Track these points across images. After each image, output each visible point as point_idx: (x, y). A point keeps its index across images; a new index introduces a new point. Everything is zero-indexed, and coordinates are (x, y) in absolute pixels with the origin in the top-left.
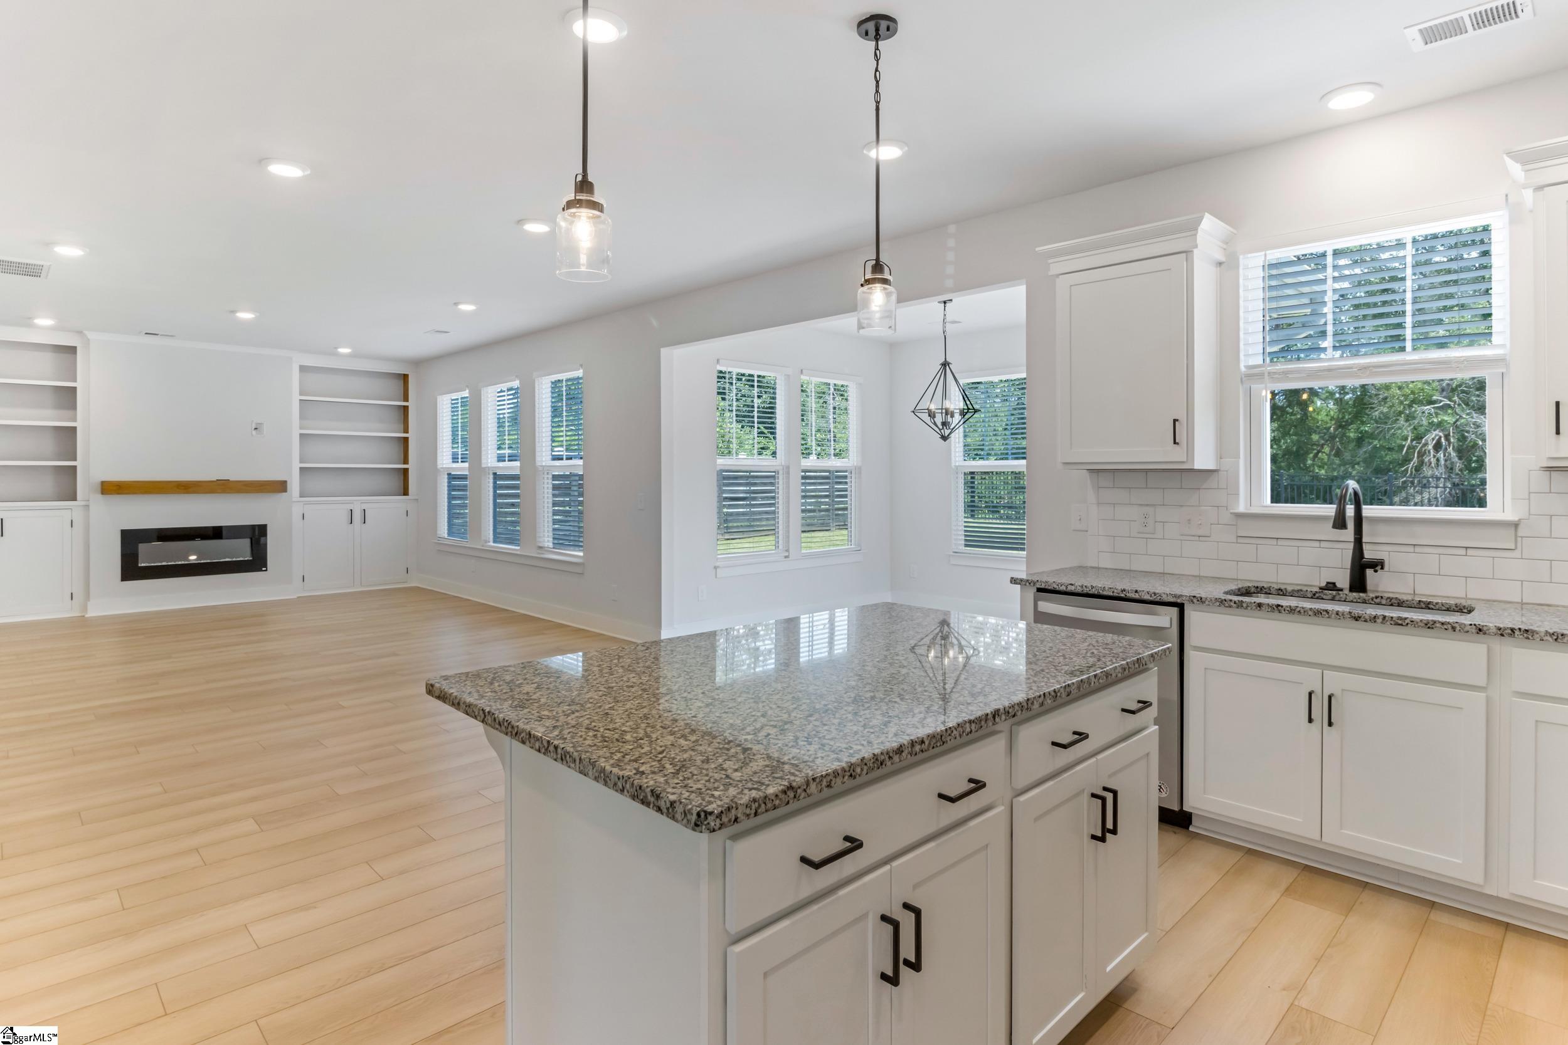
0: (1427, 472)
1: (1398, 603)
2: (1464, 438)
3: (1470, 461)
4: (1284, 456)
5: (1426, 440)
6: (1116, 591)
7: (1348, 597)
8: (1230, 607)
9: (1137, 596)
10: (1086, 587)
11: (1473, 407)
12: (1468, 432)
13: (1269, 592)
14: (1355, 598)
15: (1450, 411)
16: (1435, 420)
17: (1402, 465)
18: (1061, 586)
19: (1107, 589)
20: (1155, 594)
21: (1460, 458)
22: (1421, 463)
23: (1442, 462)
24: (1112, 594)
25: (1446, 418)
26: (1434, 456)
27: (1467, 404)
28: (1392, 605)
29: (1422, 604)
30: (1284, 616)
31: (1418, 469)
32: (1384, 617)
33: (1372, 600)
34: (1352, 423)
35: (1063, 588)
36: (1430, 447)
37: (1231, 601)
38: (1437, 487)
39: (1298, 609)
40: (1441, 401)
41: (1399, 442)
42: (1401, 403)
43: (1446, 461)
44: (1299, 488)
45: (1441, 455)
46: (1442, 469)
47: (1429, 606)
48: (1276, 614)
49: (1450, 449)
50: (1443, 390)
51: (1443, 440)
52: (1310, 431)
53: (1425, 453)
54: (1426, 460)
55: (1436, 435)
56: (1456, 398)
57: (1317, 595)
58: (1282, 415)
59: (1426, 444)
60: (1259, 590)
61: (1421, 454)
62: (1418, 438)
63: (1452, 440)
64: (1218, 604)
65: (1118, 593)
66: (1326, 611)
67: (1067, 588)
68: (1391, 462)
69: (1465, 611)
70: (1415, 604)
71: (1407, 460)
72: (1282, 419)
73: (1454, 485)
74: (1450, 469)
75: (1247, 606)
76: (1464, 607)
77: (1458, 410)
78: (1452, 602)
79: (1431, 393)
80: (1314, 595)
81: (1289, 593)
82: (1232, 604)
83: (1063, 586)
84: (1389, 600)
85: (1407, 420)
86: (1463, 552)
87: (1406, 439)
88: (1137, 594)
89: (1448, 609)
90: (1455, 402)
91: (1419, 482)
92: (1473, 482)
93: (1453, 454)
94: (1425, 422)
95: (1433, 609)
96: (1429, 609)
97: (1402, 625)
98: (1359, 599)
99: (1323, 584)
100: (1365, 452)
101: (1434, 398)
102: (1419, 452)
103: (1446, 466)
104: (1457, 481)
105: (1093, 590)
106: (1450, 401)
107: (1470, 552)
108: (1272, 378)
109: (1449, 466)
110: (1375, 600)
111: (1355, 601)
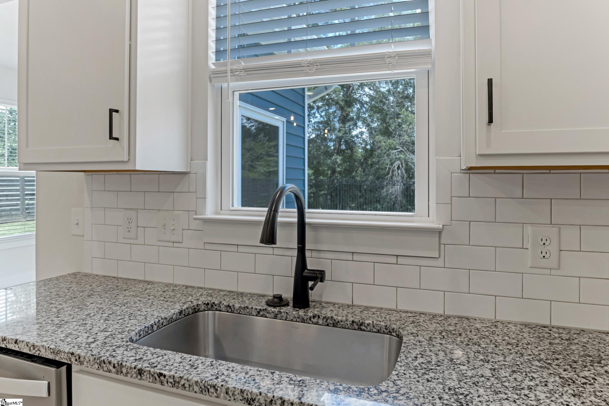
0: (395, 178)
1: (333, 323)
2: (408, 164)
3: (409, 174)
4: (344, 171)
5: (395, 165)
7: (288, 316)
11: (410, 152)
12: (409, 162)
13: (219, 308)
14: (295, 317)
15: (403, 153)
16: (398, 157)
17: (386, 176)
21: (406, 173)
22: (393, 175)
23: (400, 174)
25: (401, 156)
26: (397, 172)
27: (408, 151)
28: (328, 325)
29: (355, 325)
31: (392, 177)
33: (310, 320)
34: (369, 158)
36: (396, 168)
38: (398, 185)
40: (400, 149)
41: (385, 166)
42: (385, 149)
43: (401, 174)
44: (350, 185)
45: (399, 171)
46: (400, 178)
47: (361, 327)
49: (403, 169)
50: (400, 144)
51: (400, 165)
52: (355, 161)
53: (394, 171)
54: (394, 174)
55: (398, 163)
56: (405, 148)
57: (261, 313)
58: (344, 154)
59: (394, 167)
60: (209, 306)
61: (393, 171)
62: (392, 164)
63: (403, 165)
68: (383, 175)
70: (349, 325)
71: (388, 174)
72: (344, 155)
73: (404, 184)
74: (403, 177)
77: (405, 153)
79: (396, 145)
80: (259, 313)
81: (237, 310)
82: (111, 368)
84: (325, 320)
85: (387, 156)
86: (394, 260)
87: (388, 165)
89: (378, 331)
90: (404, 149)
91: (392, 183)
92: (411, 183)
93: (404, 171)
94: (394, 157)
95: (364, 330)
96: (361, 330)
98: (298, 318)
100: (373, 170)
101: (397, 147)
102: (392, 170)
103: (401, 176)
104: (405, 182)
106: (403, 148)
107: (401, 260)
108: (235, 75)
109: (403, 176)
110: (312, 319)
111: (295, 320)
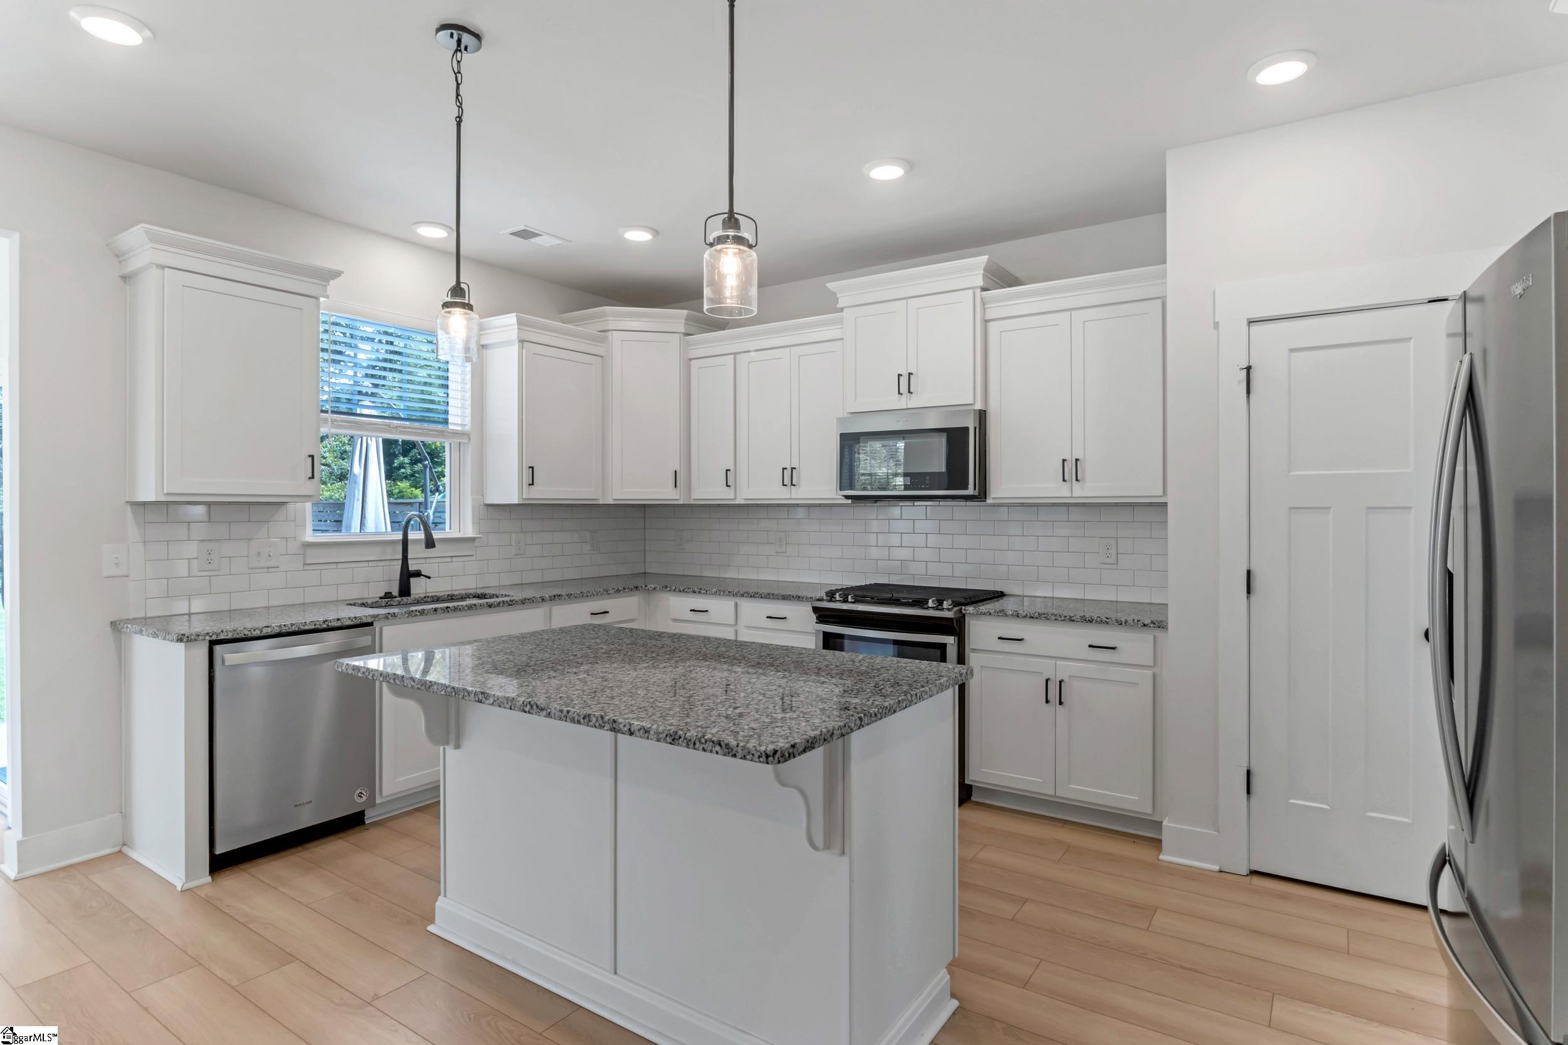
6: (318, 623)
8: (416, 615)
9: (339, 624)
10: (284, 625)
18: (255, 630)
19: (308, 623)
20: (355, 618)
24: (314, 627)
30: (452, 614)
32: (504, 602)
35: (257, 633)
37: (416, 611)
39: (459, 607)
48: (447, 615)
64: (407, 615)
65: (321, 625)
66: (475, 605)
67: (261, 631)
69: (471, 597)
75: (428, 613)
76: (471, 594)
78: (464, 592)
83: (257, 630)
86: (450, 560)
88: (339, 622)
97: (511, 605)
99: (382, 594)
105: (293, 627)
107: (453, 559)
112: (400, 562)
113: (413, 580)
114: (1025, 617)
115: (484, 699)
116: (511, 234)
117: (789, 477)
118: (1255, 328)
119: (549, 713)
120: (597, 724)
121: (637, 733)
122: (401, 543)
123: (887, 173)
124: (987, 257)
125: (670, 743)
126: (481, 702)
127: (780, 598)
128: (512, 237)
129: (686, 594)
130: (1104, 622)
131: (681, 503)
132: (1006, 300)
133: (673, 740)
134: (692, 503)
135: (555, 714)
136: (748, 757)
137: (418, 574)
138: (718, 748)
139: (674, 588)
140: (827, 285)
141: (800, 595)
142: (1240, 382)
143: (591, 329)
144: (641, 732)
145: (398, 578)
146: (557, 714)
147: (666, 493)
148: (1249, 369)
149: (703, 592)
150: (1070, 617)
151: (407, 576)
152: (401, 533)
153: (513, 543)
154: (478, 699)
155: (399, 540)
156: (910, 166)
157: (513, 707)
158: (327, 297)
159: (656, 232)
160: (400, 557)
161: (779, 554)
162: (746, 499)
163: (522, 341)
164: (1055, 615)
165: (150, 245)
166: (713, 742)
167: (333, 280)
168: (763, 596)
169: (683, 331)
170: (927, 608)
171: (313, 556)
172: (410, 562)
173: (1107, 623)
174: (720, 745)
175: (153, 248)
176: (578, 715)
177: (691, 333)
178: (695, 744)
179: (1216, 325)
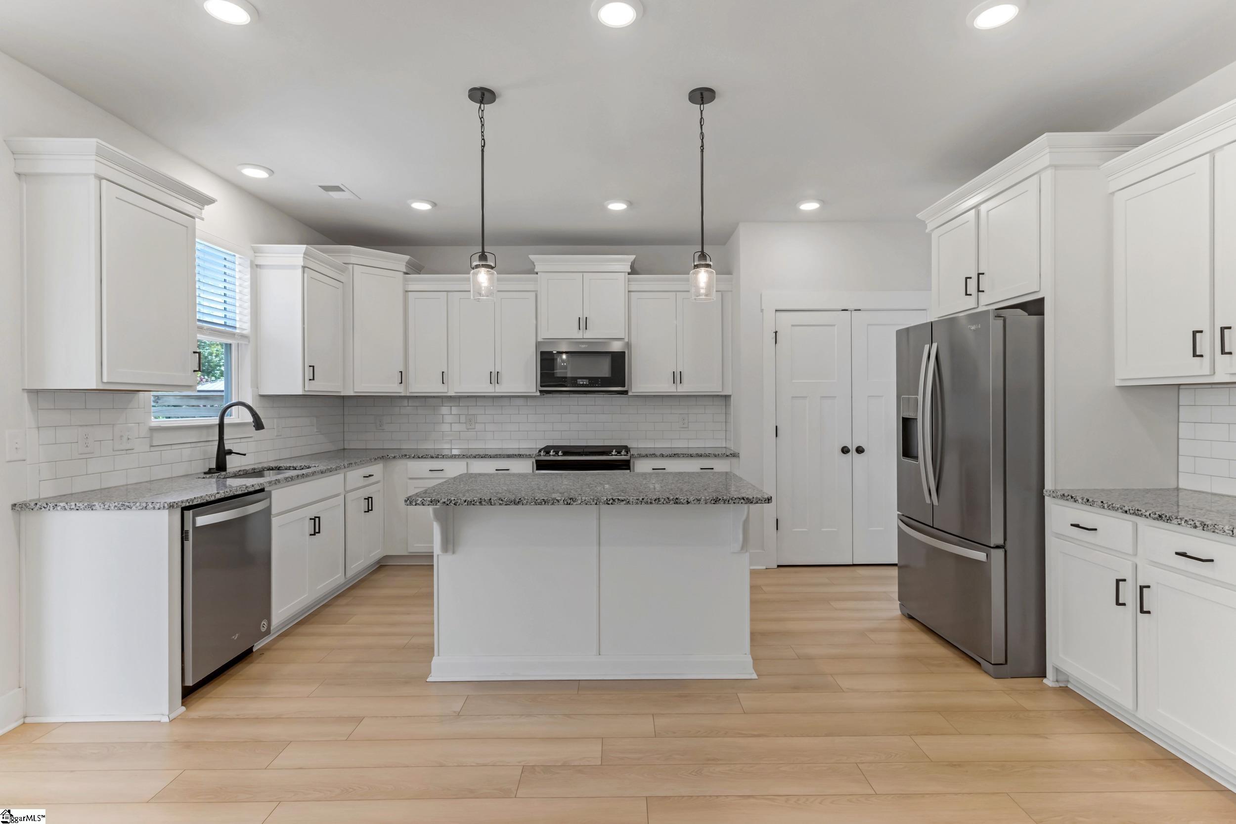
9: (253, 489)
32: (328, 469)
35: (213, 499)
37: (289, 477)
39: (308, 473)
64: (285, 481)
67: (215, 497)
75: (294, 478)
76: (265, 468)
83: (213, 496)
88: (253, 487)
97: (331, 471)
99: (207, 470)
105: (231, 493)
112: (217, 443)
113: (228, 457)
114: (667, 456)
115: (572, 502)
116: (320, 186)
117: (495, 377)
118: (778, 314)
119: (628, 502)
120: (665, 502)
121: (693, 502)
122: (218, 426)
123: (618, 206)
124: (635, 256)
125: (714, 503)
126: (570, 504)
127: (506, 456)
128: (319, 188)
129: (425, 459)
130: (707, 456)
131: (403, 395)
132: (644, 281)
133: (716, 502)
134: (408, 395)
135: (633, 502)
136: (759, 502)
137: (230, 452)
138: (742, 501)
139: (413, 455)
140: (530, 256)
141: (520, 453)
142: (772, 338)
143: (338, 260)
144: (695, 501)
145: (215, 456)
146: (634, 502)
147: (393, 387)
148: (776, 332)
149: (440, 457)
150: (691, 454)
151: (222, 454)
152: (218, 418)
153: (275, 427)
154: (567, 502)
155: (217, 425)
156: (630, 204)
157: (598, 503)
158: (203, 219)
159: (434, 205)
160: (217, 438)
161: (469, 430)
162: (455, 392)
163: (304, 267)
164: (683, 454)
165: (94, 157)
166: (739, 498)
167: (207, 205)
168: (492, 456)
169: (405, 271)
170: (612, 455)
171: (159, 439)
172: (225, 442)
173: (709, 456)
174: (744, 499)
175: (97, 161)
176: (651, 499)
177: (409, 273)
178: (729, 501)
179: (762, 310)
